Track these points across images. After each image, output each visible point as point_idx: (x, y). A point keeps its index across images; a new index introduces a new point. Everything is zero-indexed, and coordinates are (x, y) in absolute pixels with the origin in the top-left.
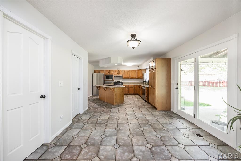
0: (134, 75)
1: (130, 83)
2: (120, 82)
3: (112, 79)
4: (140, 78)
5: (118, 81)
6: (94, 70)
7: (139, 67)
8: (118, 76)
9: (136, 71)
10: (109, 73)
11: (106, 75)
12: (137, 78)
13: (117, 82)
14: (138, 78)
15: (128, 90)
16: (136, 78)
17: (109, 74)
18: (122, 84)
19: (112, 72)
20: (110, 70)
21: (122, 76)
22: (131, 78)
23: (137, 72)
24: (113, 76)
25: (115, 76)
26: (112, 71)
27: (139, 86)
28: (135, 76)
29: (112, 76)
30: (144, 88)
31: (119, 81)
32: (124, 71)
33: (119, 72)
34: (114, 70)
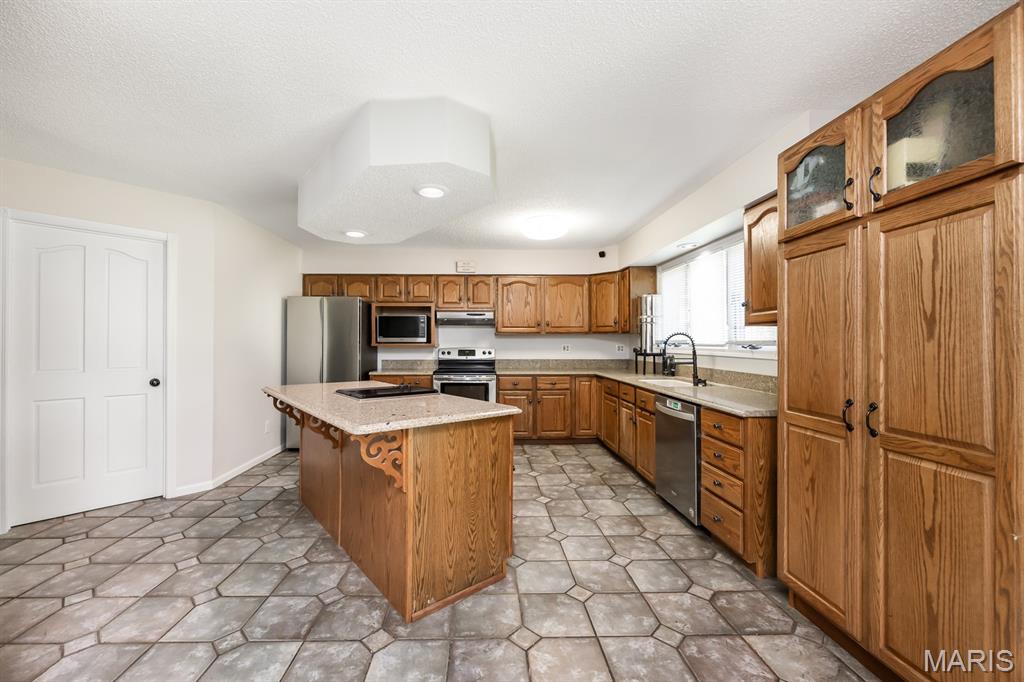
0: (571, 308)
1: (545, 363)
2: (479, 356)
3: (424, 340)
4: (615, 332)
5: (462, 352)
6: (305, 276)
7: (602, 254)
8: (464, 315)
9: (586, 285)
10: (403, 298)
11: (381, 309)
12: (594, 329)
13: (455, 356)
14: (595, 333)
15: (535, 411)
16: (587, 330)
17: (402, 301)
18: (492, 372)
19: (423, 290)
20: (407, 277)
21: (489, 315)
22: (548, 329)
23: (594, 286)
24: (429, 319)
25: (440, 315)
26: (425, 282)
27: (605, 382)
28: (576, 318)
29: (423, 317)
30: (690, 417)
31: (472, 353)
32: (504, 285)
33: (470, 286)
34: (438, 276)
